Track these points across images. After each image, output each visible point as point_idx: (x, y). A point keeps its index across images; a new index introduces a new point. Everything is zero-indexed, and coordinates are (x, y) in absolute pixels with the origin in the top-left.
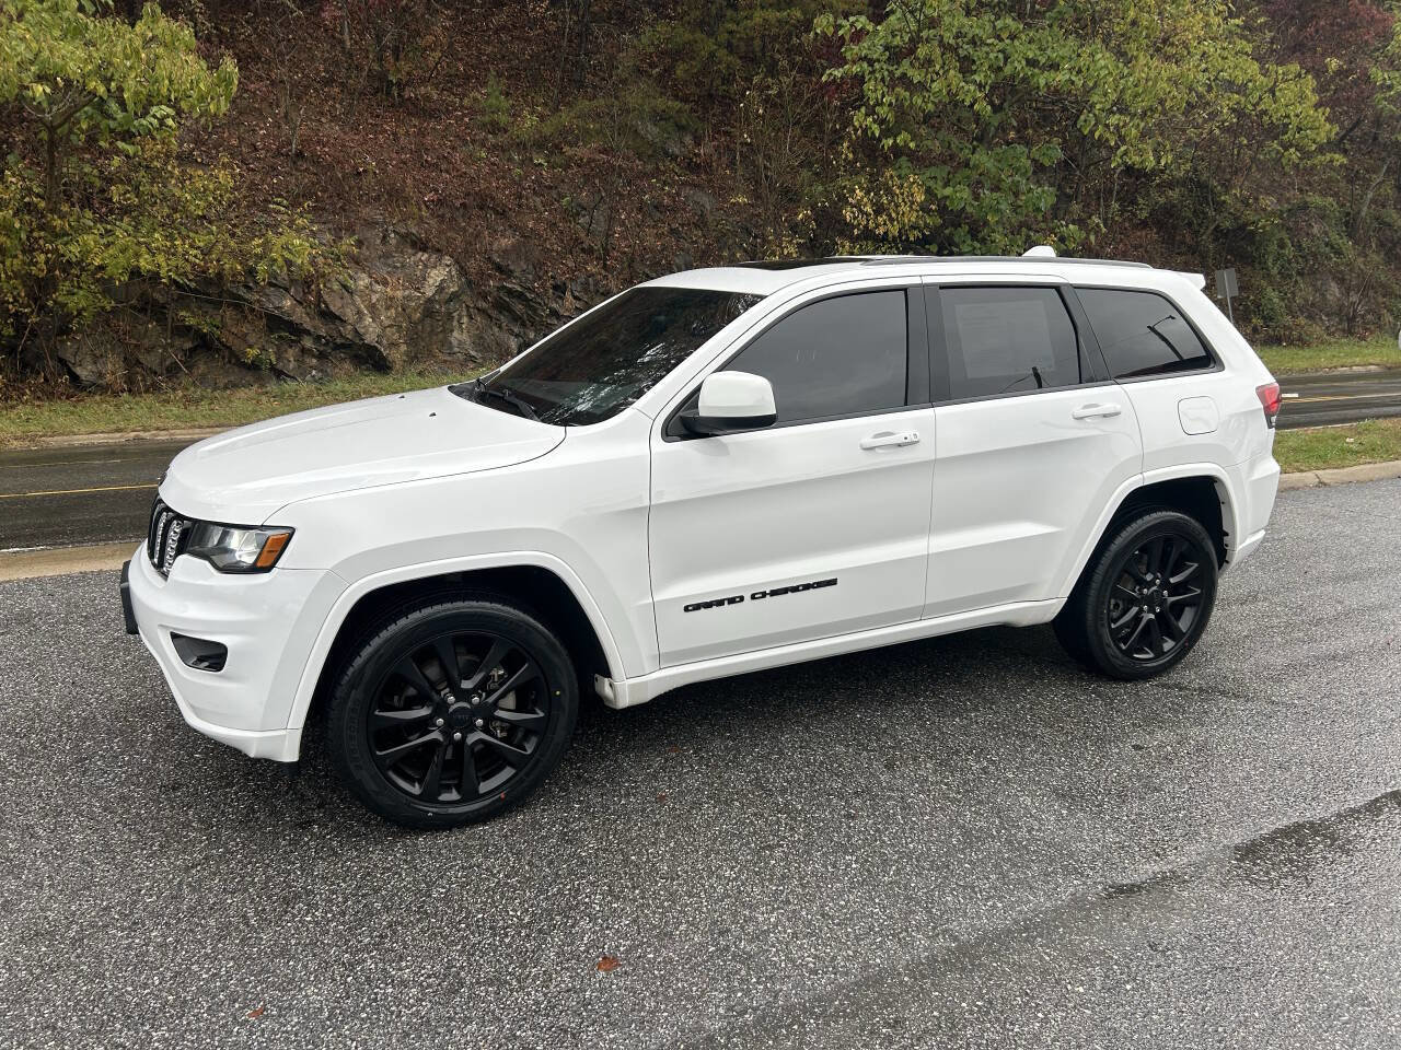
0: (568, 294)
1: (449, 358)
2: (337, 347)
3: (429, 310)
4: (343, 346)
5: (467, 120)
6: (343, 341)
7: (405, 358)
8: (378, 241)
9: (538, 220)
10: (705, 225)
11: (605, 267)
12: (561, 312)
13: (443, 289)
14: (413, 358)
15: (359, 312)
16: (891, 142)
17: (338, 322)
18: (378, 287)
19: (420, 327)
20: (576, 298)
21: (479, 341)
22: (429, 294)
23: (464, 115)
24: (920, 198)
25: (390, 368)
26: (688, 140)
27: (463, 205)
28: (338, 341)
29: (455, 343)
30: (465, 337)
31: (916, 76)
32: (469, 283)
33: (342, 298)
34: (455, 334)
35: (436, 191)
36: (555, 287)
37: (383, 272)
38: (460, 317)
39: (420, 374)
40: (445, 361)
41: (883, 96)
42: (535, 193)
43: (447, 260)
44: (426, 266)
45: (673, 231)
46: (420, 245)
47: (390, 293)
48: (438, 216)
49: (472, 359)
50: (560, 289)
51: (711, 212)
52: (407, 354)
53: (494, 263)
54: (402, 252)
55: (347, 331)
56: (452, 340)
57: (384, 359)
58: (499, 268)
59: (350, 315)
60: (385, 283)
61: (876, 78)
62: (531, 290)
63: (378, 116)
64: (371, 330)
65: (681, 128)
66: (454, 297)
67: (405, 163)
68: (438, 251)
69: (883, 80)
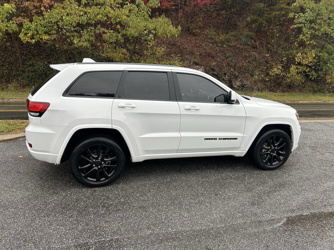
0: (227, 75)
5: (205, 37)
8: (189, 63)
9: (220, 59)
10: (256, 60)
11: (235, 69)
12: (225, 79)
16: (309, 42)
20: (228, 76)
23: (204, 36)
24: (314, 56)
26: (253, 41)
27: (205, 55)
31: (316, 27)
35: (199, 52)
36: (224, 74)
41: (308, 32)
42: (219, 53)
43: (203, 67)
44: (198, 68)
45: (249, 62)
46: (197, 64)
48: (200, 58)
50: (225, 74)
51: (258, 58)
53: (211, 68)
54: (193, 65)
58: (212, 69)
61: (306, 28)
62: (219, 74)
63: (186, 36)
65: (252, 38)
68: (201, 65)
69: (308, 28)
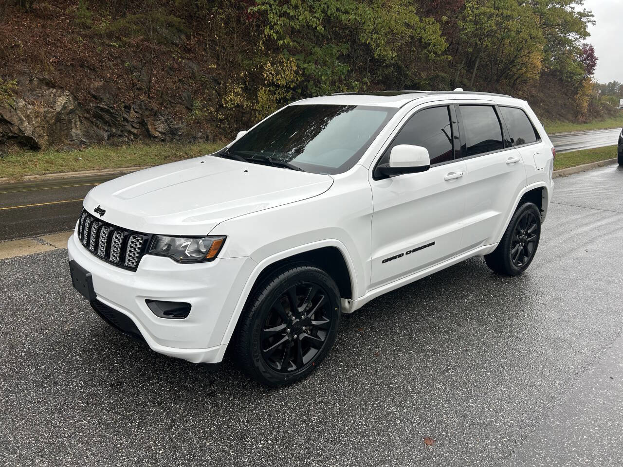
0: (132, 110)
1: (71, 143)
2: (9, 138)
3: (59, 118)
4: (13, 137)
5: (68, 21)
6: (12, 135)
7: (47, 143)
8: (27, 82)
9: (112, 74)
10: (195, 77)
11: (149, 97)
12: (129, 119)
13: (66, 107)
14: (51, 143)
15: (20, 119)
16: (282, 42)
17: (9, 125)
18: (29, 106)
19: (54, 127)
20: (136, 112)
21: (87, 134)
22: (58, 110)
23: (66, 19)
24: (295, 68)
25: (40, 148)
26: (183, 37)
27: (71, 64)
28: (10, 135)
29: (74, 135)
30: (79, 132)
31: (292, 13)
32: (79, 104)
33: (10, 112)
34: (73, 130)
35: (56, 57)
36: (125, 107)
37: (32, 98)
38: (76, 122)
39: (57, 151)
40: (69, 144)
41: (277, 21)
42: (109, 60)
43: (67, 93)
44: (55, 95)
45: (180, 80)
46: (51, 85)
47: (37, 110)
48: (59, 70)
49: (84, 143)
50: (127, 108)
51: (198, 72)
52: (48, 141)
53: (91, 94)
54: (41, 88)
55: (15, 129)
56: (72, 133)
57: (37, 144)
58: (94, 97)
59: (15, 121)
60: (33, 104)
61: (273, 13)
62: (113, 108)
63: (18, 17)
64: (28, 129)
65: (180, 31)
66: (72, 111)
67: (37, 42)
68: (61, 88)
69: (276, 13)
